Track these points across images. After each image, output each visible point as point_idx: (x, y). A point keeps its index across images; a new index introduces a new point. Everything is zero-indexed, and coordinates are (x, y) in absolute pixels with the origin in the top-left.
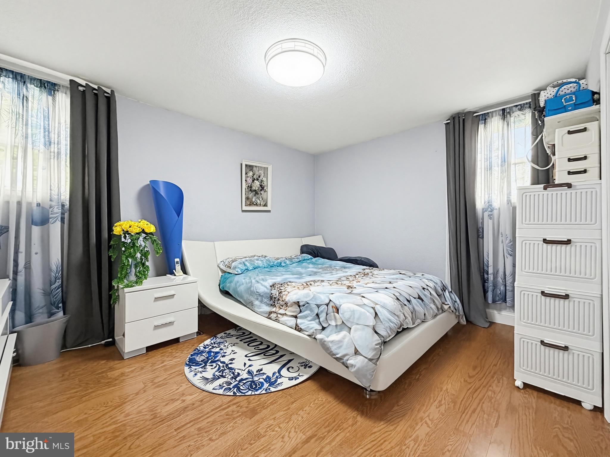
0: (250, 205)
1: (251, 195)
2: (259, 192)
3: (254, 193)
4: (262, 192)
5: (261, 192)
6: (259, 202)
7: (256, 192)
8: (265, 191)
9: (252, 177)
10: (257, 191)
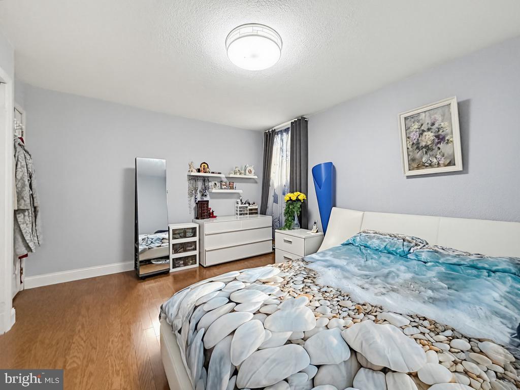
0: (418, 168)
1: (418, 155)
2: (434, 148)
3: (424, 150)
4: (441, 146)
5: (439, 146)
6: (435, 160)
7: (428, 149)
8: (447, 143)
9: (418, 130)
10: (430, 146)
